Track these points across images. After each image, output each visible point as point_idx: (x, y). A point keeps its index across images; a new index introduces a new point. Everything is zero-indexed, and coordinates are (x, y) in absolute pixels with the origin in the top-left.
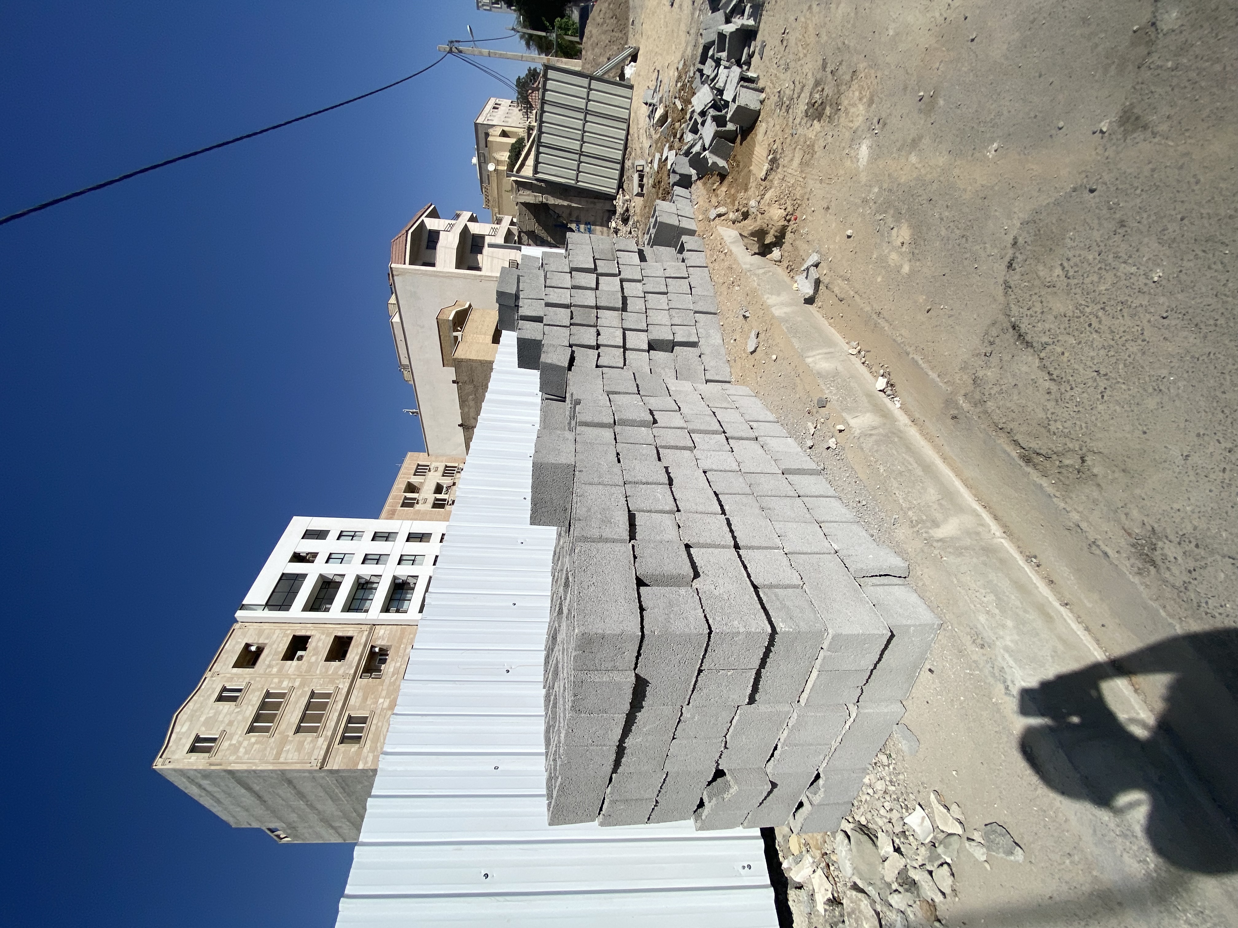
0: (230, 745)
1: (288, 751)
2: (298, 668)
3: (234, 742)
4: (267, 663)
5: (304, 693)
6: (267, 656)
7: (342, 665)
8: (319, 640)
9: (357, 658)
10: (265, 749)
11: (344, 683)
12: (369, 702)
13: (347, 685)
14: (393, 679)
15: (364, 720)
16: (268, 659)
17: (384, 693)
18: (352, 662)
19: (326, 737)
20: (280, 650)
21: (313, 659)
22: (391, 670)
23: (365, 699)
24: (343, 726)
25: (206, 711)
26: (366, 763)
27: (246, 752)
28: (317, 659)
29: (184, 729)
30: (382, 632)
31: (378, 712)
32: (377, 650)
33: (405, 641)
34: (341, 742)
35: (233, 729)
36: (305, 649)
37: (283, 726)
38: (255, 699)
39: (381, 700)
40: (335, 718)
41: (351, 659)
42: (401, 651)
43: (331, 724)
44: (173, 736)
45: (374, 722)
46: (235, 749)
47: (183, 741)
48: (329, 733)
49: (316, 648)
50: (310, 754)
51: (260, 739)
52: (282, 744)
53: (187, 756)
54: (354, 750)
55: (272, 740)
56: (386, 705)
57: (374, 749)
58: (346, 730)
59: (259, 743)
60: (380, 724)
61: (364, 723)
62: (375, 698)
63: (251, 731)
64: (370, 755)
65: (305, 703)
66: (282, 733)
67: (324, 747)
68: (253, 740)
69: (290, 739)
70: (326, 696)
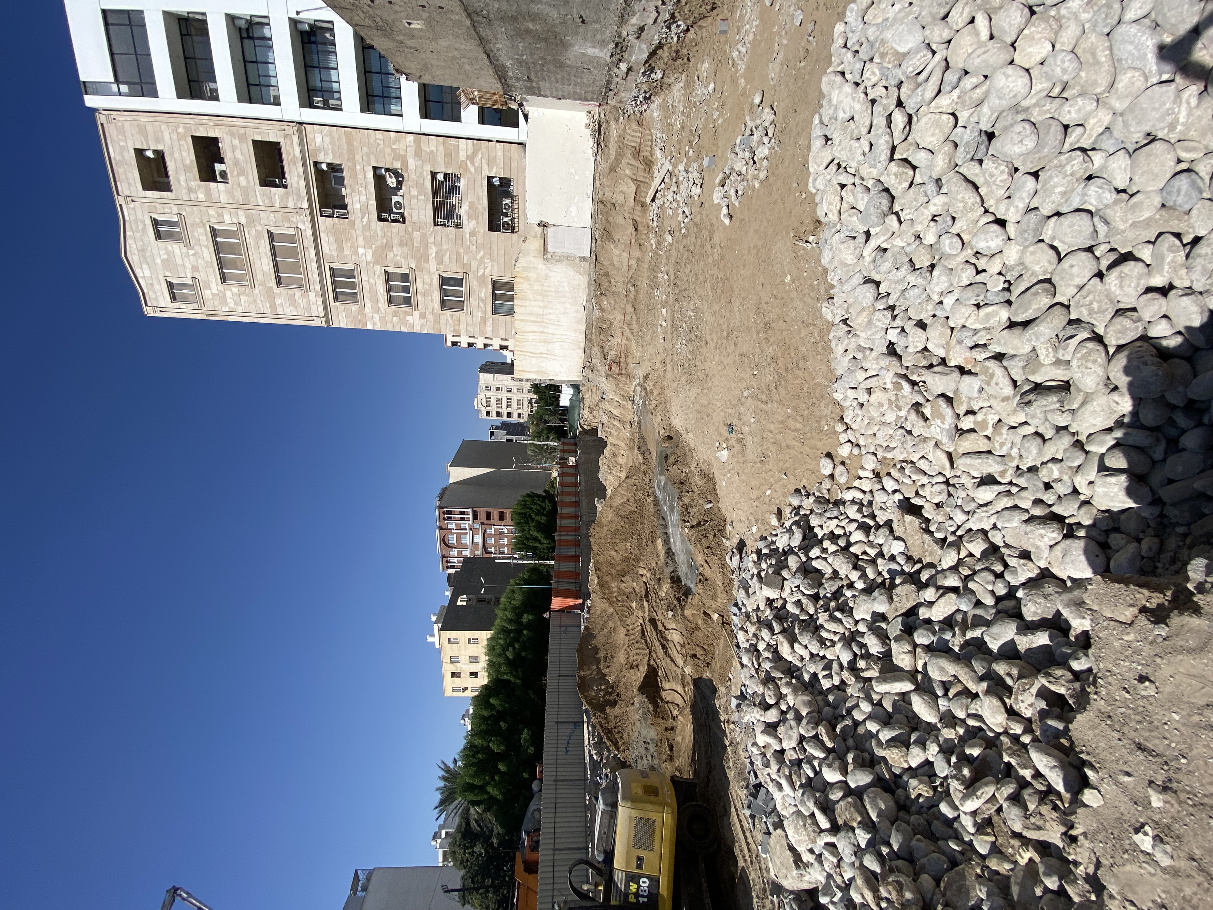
0: (214, 294)
1: (281, 304)
2: (230, 193)
3: (215, 291)
4: (183, 183)
5: (258, 233)
6: (177, 172)
7: (288, 194)
8: (234, 148)
9: (302, 183)
10: (255, 302)
11: (303, 222)
12: (347, 252)
13: (308, 225)
14: (365, 220)
15: (350, 274)
16: (182, 178)
17: (361, 240)
18: (298, 189)
19: (316, 292)
20: (188, 162)
21: (242, 180)
22: (357, 206)
23: (340, 248)
24: (329, 280)
25: (155, 252)
26: (374, 323)
27: (236, 303)
28: (248, 181)
29: (147, 273)
30: (319, 140)
31: (363, 265)
32: (324, 167)
33: (358, 157)
34: (336, 299)
35: (203, 276)
36: (222, 161)
37: (259, 277)
38: (203, 238)
39: (361, 251)
40: (316, 271)
41: (295, 185)
42: (360, 176)
43: (314, 276)
44: (140, 280)
45: (364, 278)
46: (223, 300)
47: (157, 287)
48: (318, 288)
49: (236, 162)
50: (309, 309)
51: (242, 289)
52: (271, 297)
53: (175, 305)
54: (354, 308)
55: (256, 291)
56: (370, 257)
57: (377, 310)
58: (335, 285)
59: (244, 293)
60: (372, 281)
61: (353, 277)
62: (352, 246)
63: (224, 278)
64: (376, 316)
65: (268, 247)
66: (263, 284)
67: (320, 303)
68: (235, 290)
69: (276, 290)
70: (290, 238)
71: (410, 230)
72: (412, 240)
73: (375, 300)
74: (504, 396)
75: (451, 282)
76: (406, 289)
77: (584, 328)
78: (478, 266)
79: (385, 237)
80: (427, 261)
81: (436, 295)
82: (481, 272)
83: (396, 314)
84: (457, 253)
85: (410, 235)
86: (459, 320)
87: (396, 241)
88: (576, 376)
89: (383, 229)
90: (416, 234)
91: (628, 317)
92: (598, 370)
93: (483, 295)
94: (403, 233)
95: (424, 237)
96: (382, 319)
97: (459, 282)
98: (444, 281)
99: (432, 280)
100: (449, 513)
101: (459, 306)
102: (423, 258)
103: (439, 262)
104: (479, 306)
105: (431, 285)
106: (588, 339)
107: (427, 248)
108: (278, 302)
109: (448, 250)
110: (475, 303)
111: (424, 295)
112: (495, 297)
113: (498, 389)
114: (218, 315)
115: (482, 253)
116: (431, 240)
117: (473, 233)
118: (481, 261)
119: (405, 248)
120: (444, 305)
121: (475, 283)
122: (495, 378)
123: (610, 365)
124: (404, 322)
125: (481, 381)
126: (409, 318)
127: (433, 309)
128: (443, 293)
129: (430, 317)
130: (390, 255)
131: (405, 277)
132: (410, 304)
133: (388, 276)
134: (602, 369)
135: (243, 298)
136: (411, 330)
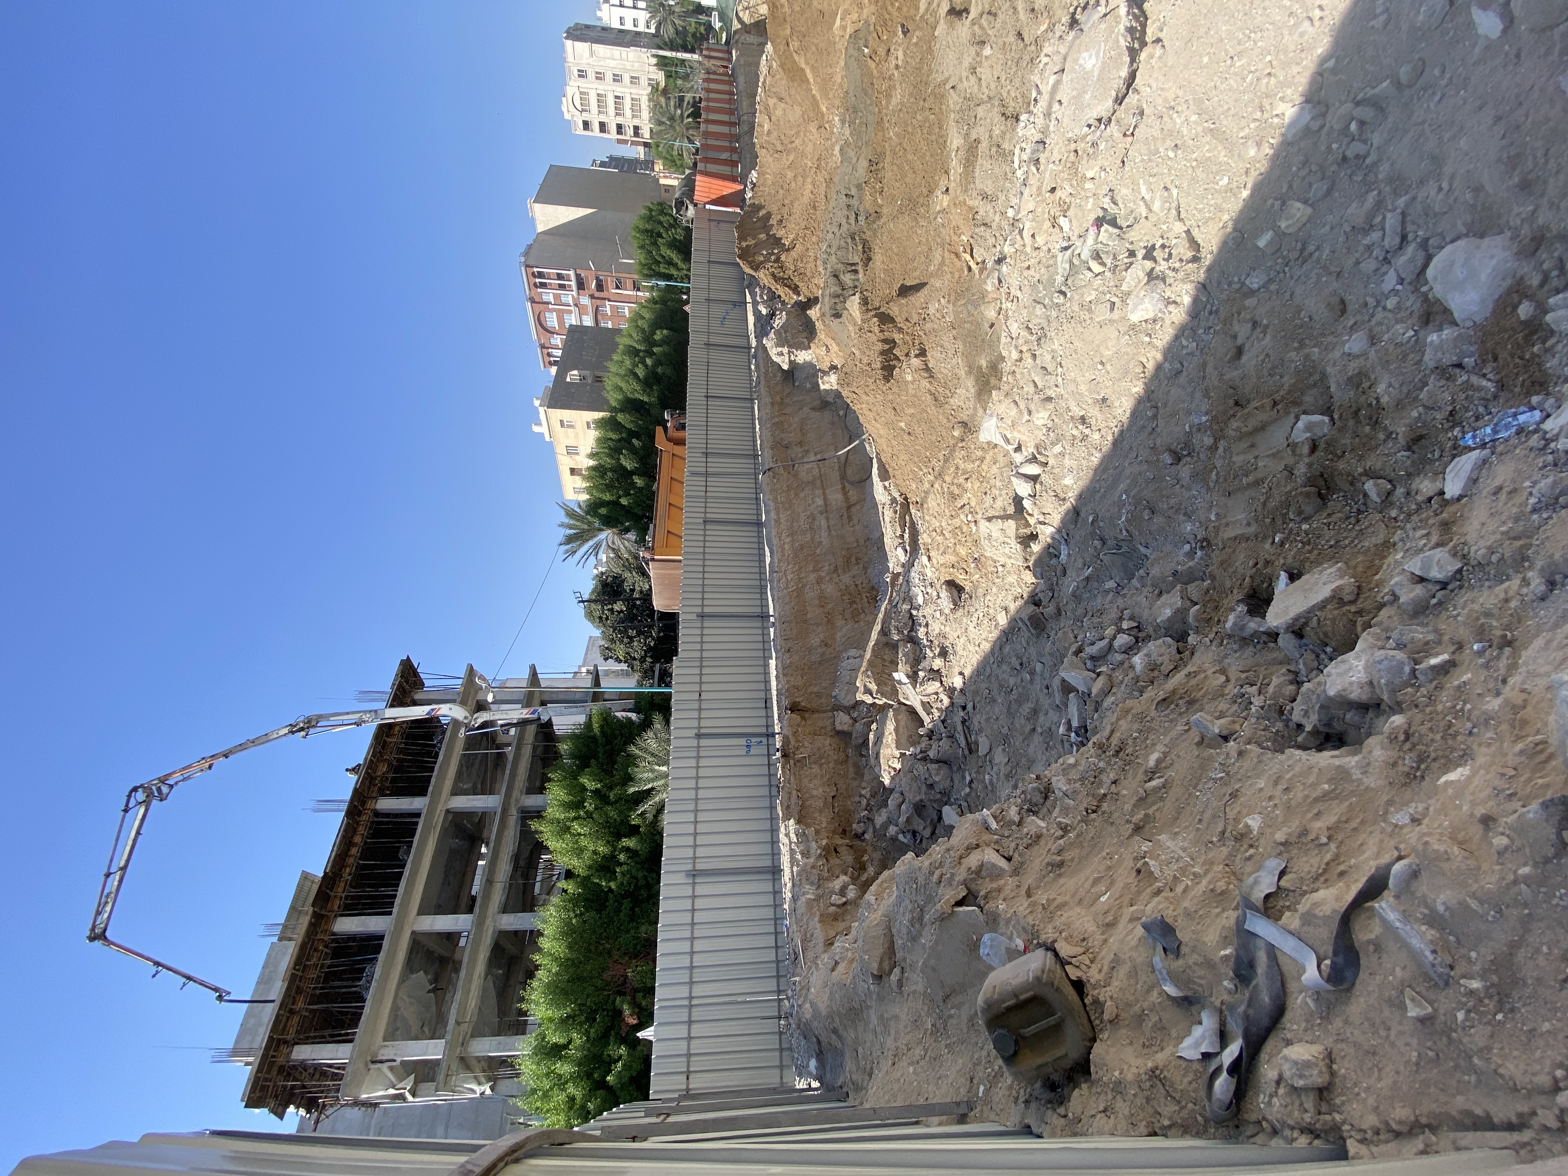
74: (609, 89)
100: (541, 275)
113: (600, 77)
122: (592, 53)
125: (570, 58)
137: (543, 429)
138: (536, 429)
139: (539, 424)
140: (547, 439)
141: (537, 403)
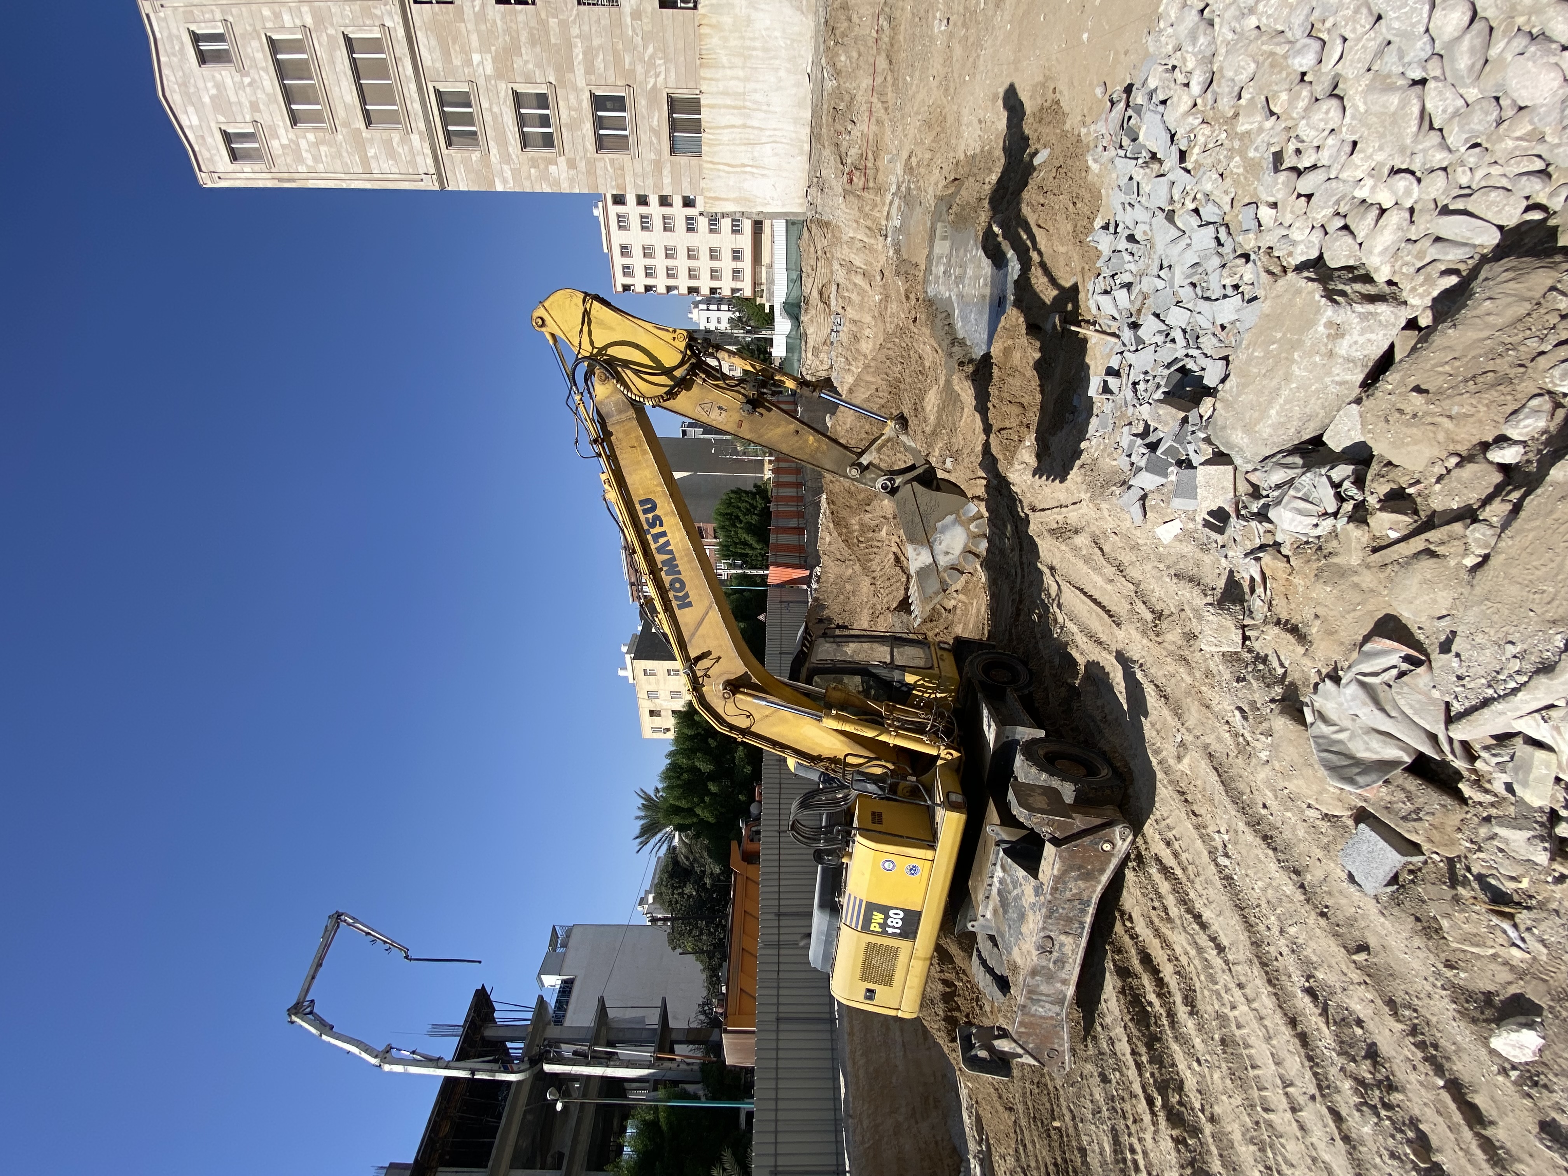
0: (283, 147)
1: (376, 157)
3: (285, 141)
5: (331, 39)
10: (340, 155)
11: (390, 14)
12: (457, 62)
13: (398, 20)
15: (464, 100)
17: (474, 40)
19: (420, 132)
23: (446, 55)
24: (436, 113)
25: (201, 85)
26: (505, 181)
27: (317, 159)
29: (193, 119)
31: (481, 82)
34: (449, 144)
35: (266, 116)
37: (341, 113)
38: (259, 55)
39: (476, 58)
40: (416, 96)
43: (415, 107)
44: (188, 133)
45: (485, 105)
46: (295, 154)
47: (209, 141)
48: (422, 126)
50: (413, 162)
51: (320, 134)
52: (360, 145)
53: (236, 166)
54: (475, 156)
55: (340, 137)
56: (489, 69)
57: (506, 158)
58: (446, 119)
59: (323, 142)
60: (495, 109)
61: (469, 105)
62: (463, 51)
63: (294, 118)
64: (506, 168)
65: (347, 62)
66: (347, 124)
67: (428, 151)
68: (311, 136)
69: (366, 134)
70: (375, 45)
71: (543, 15)
72: (547, 33)
73: (503, 143)
75: (609, 105)
76: (545, 121)
77: (808, 115)
78: (647, 73)
79: (508, 31)
80: (571, 69)
81: (588, 127)
82: (652, 81)
83: (534, 163)
84: (615, 51)
85: (543, 24)
86: (622, 168)
87: (524, 37)
88: (796, 206)
89: (503, 16)
90: (553, 22)
91: (879, 80)
92: (831, 188)
93: (655, 123)
94: (533, 23)
95: (564, 25)
96: (516, 173)
97: (619, 103)
98: (599, 102)
99: (580, 101)
101: (621, 144)
102: (565, 66)
103: (590, 70)
104: (651, 143)
105: (579, 110)
106: (815, 136)
107: (570, 46)
108: (371, 153)
109: (601, 46)
110: (644, 137)
111: (571, 128)
112: (673, 126)
114: (293, 180)
115: (651, 50)
116: (575, 31)
117: (637, 15)
118: (650, 64)
119: (538, 49)
120: (601, 144)
121: (644, 102)
123: (850, 173)
124: (545, 176)
126: (552, 169)
127: (585, 151)
128: (599, 123)
129: (582, 166)
130: (518, 63)
131: (542, 101)
132: (552, 145)
133: (518, 99)
134: (837, 184)
135: (323, 149)
136: (556, 190)
137: (628, 673)
138: (621, 673)
139: (625, 668)
140: (631, 681)
141: (624, 649)
